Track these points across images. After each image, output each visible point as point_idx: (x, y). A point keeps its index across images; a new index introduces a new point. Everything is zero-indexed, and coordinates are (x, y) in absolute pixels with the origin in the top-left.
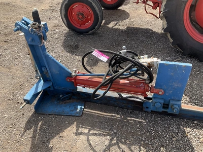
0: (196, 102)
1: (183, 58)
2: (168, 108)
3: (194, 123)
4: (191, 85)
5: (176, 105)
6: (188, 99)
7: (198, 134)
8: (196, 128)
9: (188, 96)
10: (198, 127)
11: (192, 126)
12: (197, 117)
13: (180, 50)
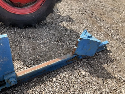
0: (29, 62)
1: (7, 29)
2: (5, 83)
3: (33, 82)
4: (20, 50)
5: (11, 78)
6: (22, 63)
7: (39, 90)
8: (36, 86)
9: (21, 60)
10: (37, 84)
11: (33, 86)
12: (33, 75)
13: (3, 23)
